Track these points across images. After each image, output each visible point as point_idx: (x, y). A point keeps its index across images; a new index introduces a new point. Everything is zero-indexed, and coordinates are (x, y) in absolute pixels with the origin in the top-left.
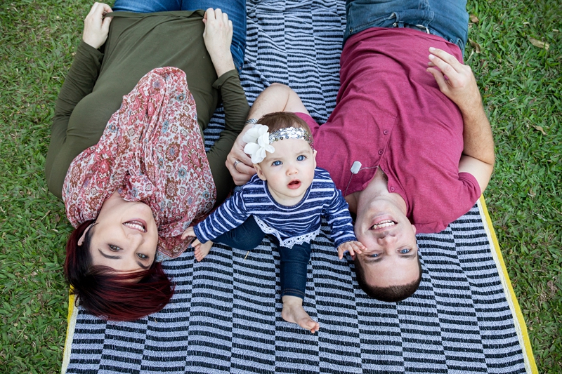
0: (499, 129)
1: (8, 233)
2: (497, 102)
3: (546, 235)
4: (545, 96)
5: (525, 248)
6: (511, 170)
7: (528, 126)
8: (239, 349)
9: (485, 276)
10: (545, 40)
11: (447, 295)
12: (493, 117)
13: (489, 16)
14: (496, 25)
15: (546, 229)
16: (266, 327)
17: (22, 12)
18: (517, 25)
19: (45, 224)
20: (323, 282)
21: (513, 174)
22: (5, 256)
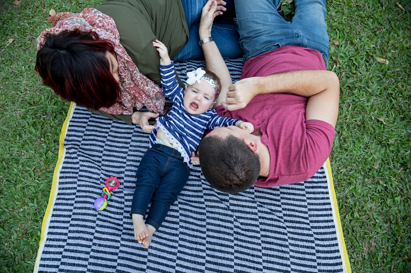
0: (352, 120)
1: (7, 180)
2: (351, 101)
3: (373, 205)
4: (385, 97)
5: (357, 214)
6: (361, 149)
7: (373, 118)
8: (151, 270)
9: (326, 233)
10: (386, 58)
11: (298, 246)
12: (349, 112)
13: (347, 41)
14: (352, 47)
15: (373, 201)
16: (170, 256)
17: (31, 27)
18: (366, 47)
19: (31, 176)
20: (212, 229)
21: (362, 152)
22: (3, 196)
